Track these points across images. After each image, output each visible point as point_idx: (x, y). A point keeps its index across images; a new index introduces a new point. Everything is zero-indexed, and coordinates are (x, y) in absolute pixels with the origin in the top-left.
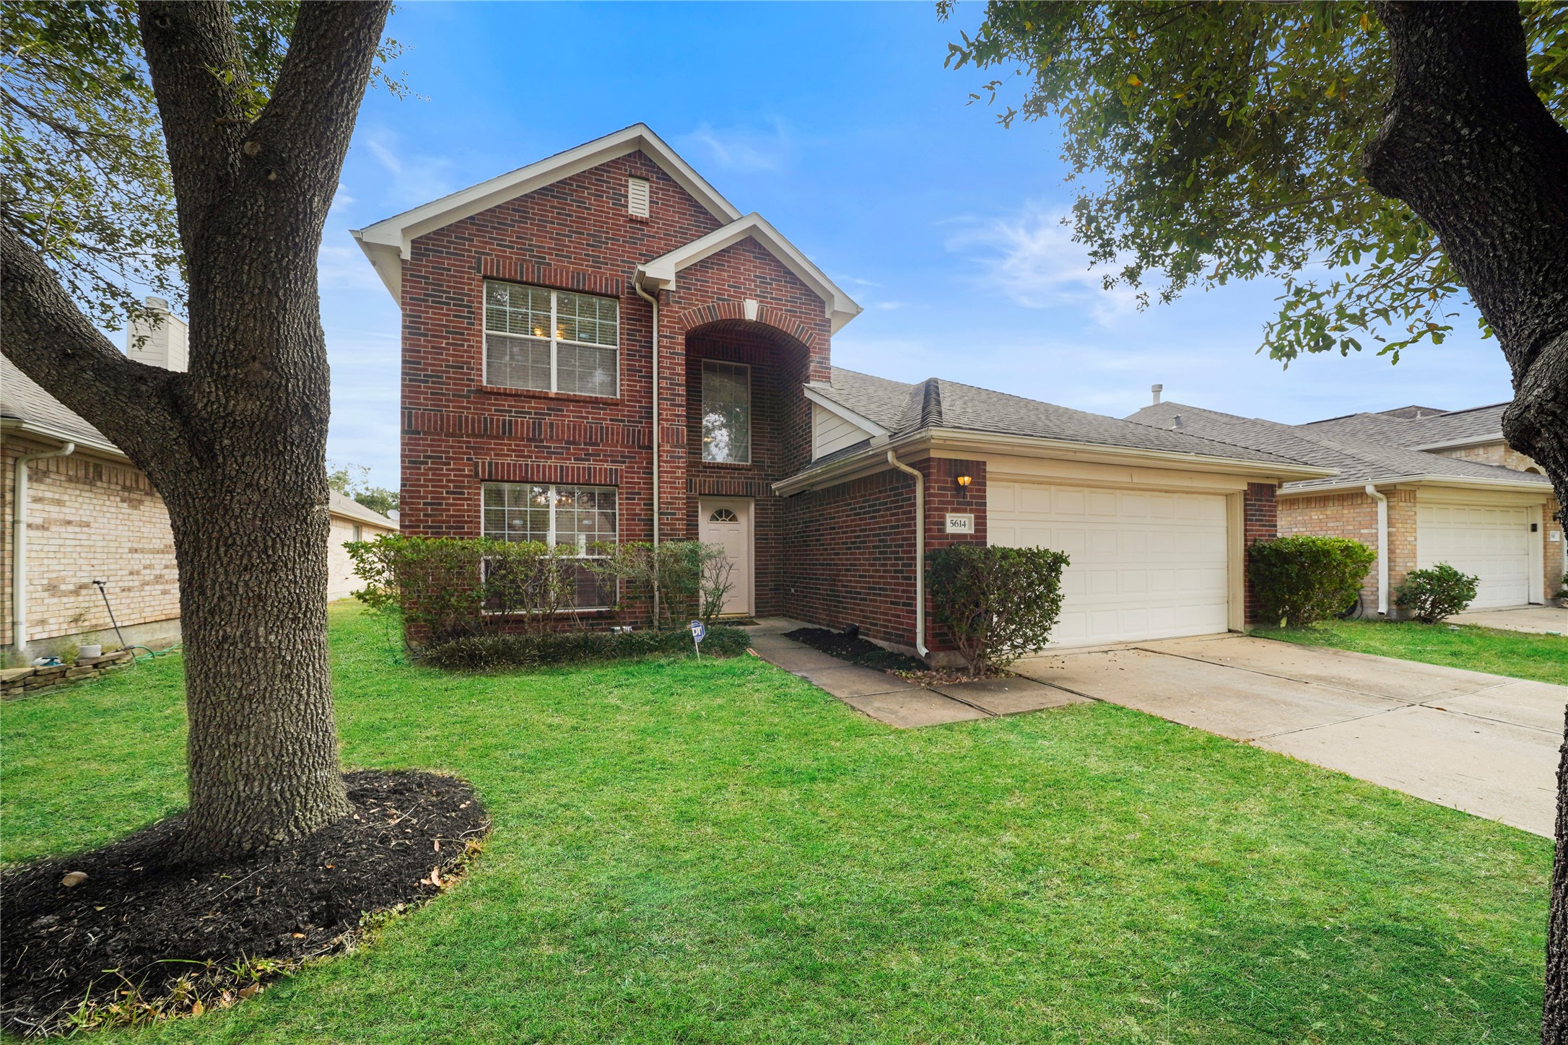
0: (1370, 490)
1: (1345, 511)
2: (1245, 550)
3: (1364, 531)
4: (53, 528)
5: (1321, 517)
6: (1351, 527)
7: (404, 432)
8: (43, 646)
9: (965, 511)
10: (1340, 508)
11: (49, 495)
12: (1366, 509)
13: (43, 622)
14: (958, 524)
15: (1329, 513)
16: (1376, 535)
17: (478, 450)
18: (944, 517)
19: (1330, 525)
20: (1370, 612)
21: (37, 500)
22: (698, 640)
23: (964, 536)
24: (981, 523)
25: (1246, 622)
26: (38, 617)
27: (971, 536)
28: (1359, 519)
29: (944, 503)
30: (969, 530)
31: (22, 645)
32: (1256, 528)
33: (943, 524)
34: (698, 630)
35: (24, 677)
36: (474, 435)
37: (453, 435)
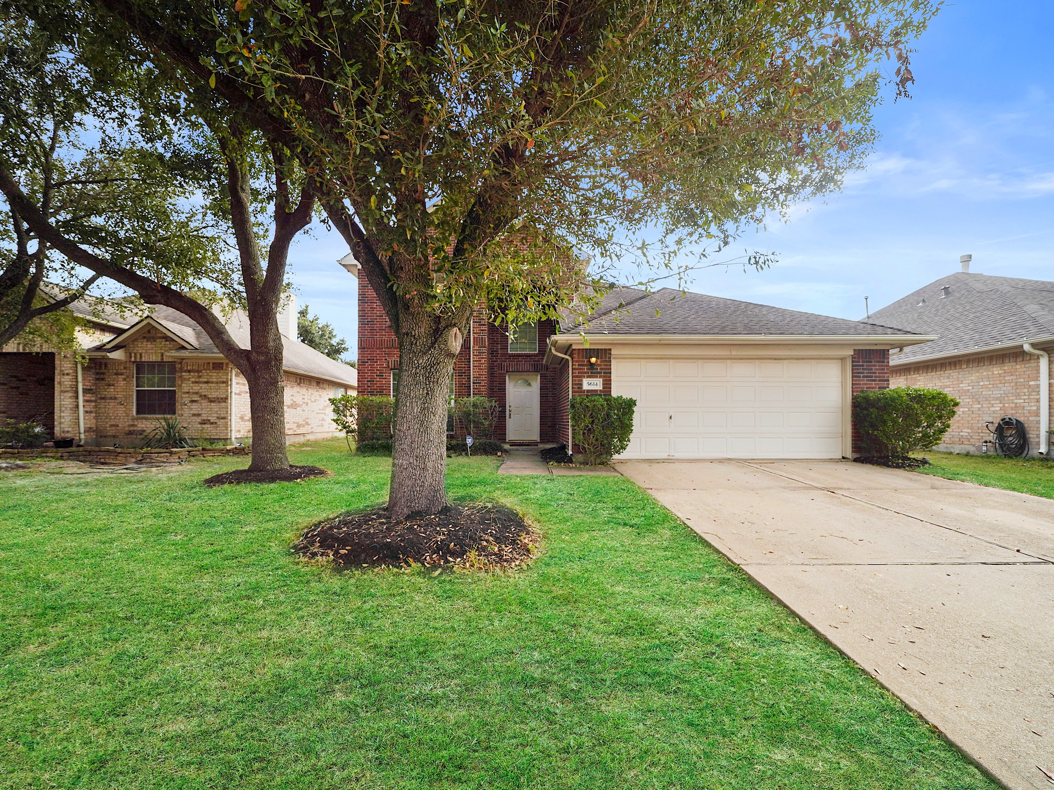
0: (1027, 347)
1: (1018, 367)
2: (852, 399)
3: (1032, 383)
4: (243, 395)
5: (1000, 372)
6: (1022, 380)
7: (359, 348)
8: (239, 441)
9: (596, 377)
10: (1014, 363)
11: (241, 381)
12: (1033, 364)
13: (239, 431)
14: (592, 384)
15: (1006, 368)
16: (1038, 386)
17: (389, 355)
18: (582, 381)
19: (1007, 378)
20: (1034, 452)
21: (238, 383)
22: (469, 445)
23: (596, 391)
24: (607, 384)
25: (853, 451)
26: (237, 429)
27: (600, 391)
28: (1028, 373)
29: (582, 373)
30: (599, 387)
31: (233, 439)
32: (864, 383)
33: (581, 384)
34: (470, 440)
35: (233, 449)
36: (388, 348)
37: (379, 349)
